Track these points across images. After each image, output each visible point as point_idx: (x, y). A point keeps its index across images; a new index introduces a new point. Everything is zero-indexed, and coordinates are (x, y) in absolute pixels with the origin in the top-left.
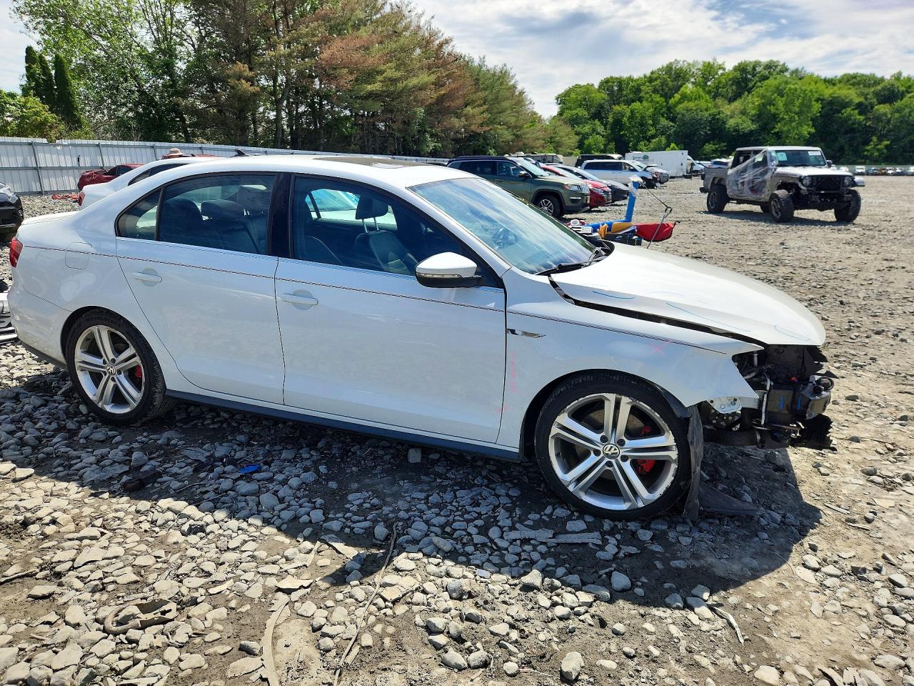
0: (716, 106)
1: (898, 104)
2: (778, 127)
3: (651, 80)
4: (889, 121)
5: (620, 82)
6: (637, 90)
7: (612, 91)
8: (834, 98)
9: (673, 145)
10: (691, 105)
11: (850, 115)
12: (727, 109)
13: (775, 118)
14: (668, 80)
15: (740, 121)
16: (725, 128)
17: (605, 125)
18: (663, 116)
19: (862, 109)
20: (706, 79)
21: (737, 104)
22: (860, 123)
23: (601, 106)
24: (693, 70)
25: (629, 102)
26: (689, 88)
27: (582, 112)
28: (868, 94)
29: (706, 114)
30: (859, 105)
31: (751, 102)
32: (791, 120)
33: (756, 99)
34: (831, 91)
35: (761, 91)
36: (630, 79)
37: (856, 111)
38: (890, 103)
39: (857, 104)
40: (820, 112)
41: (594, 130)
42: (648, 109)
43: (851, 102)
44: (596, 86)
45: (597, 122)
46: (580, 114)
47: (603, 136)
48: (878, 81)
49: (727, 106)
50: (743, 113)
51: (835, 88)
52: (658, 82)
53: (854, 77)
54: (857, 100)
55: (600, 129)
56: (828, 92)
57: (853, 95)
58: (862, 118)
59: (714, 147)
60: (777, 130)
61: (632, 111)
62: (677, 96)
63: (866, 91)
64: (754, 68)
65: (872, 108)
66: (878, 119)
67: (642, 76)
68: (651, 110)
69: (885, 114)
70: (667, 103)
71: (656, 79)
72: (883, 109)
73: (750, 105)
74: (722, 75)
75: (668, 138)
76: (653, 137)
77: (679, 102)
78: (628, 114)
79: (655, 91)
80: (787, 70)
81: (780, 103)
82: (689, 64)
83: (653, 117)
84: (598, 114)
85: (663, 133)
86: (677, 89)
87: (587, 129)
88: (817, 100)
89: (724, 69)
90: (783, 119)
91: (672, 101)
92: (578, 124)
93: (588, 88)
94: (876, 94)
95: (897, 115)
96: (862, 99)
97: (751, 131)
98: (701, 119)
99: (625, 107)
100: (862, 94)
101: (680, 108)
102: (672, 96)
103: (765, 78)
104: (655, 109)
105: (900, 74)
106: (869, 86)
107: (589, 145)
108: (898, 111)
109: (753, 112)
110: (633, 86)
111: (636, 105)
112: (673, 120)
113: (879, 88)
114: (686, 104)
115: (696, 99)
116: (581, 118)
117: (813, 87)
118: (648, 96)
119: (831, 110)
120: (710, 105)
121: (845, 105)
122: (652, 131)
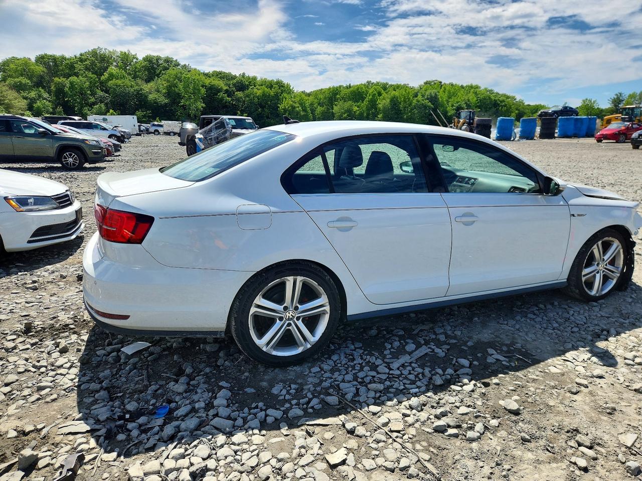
0: (137, 84)
1: (246, 92)
2: (182, 102)
3: (81, 60)
4: (244, 101)
5: (54, 59)
6: (71, 66)
7: (49, 65)
8: (212, 85)
9: (111, 111)
10: (119, 82)
11: (223, 97)
12: (147, 87)
13: (179, 96)
14: (96, 61)
15: (156, 96)
16: (148, 100)
17: (49, 92)
18: (98, 88)
19: (229, 93)
20: (125, 65)
21: (151, 84)
22: (229, 102)
23: (42, 77)
24: (114, 57)
25: (67, 76)
26: (113, 69)
27: (25, 80)
28: (230, 85)
29: (132, 90)
30: (227, 91)
31: (161, 83)
32: (190, 98)
33: (164, 82)
34: (209, 81)
35: (166, 77)
36: (63, 58)
37: (226, 95)
38: (243, 91)
39: (225, 90)
40: (206, 94)
41: (40, 96)
42: (85, 83)
43: (221, 89)
44: (33, 60)
45: (40, 89)
46: (24, 82)
47: (50, 101)
48: (234, 77)
49: (145, 86)
50: (158, 91)
51: (211, 79)
52: (88, 62)
53: (220, 73)
54: (225, 88)
55: (46, 95)
56: (207, 82)
57: (221, 84)
58: (230, 99)
59: (143, 114)
60: (182, 104)
61: (71, 83)
62: (106, 75)
63: (229, 83)
64: (157, 60)
65: (234, 93)
66: (238, 100)
67: (73, 56)
68: (88, 83)
69: (241, 98)
70: (100, 79)
71: (86, 60)
72: (239, 94)
73: (161, 86)
74: (136, 63)
75: (106, 104)
76: (94, 104)
77: (109, 79)
78: (68, 85)
79: (87, 69)
80: (179, 65)
81: (181, 86)
82: (110, 52)
83: (90, 88)
84: (40, 83)
85: (101, 102)
86: (106, 69)
87: (33, 94)
88: (203, 86)
89: (137, 59)
90: (184, 96)
91: (103, 78)
92: (24, 90)
93: (26, 62)
94: (234, 85)
95: (247, 99)
96: (227, 88)
97: (166, 104)
98: (129, 93)
99: (64, 79)
100: (226, 85)
101: (110, 83)
102: (102, 74)
103: (166, 69)
104: (91, 82)
105: (244, 74)
106: (229, 80)
107: (38, 108)
108: (248, 96)
109: (164, 91)
110: (67, 64)
111: (74, 79)
112: (107, 91)
113: (235, 81)
114: (114, 81)
115: (121, 78)
116: (25, 85)
117: (197, 77)
118: (82, 72)
119: (211, 93)
120: (133, 83)
121: (219, 90)
122: (92, 100)
